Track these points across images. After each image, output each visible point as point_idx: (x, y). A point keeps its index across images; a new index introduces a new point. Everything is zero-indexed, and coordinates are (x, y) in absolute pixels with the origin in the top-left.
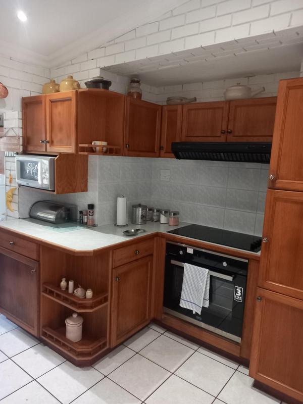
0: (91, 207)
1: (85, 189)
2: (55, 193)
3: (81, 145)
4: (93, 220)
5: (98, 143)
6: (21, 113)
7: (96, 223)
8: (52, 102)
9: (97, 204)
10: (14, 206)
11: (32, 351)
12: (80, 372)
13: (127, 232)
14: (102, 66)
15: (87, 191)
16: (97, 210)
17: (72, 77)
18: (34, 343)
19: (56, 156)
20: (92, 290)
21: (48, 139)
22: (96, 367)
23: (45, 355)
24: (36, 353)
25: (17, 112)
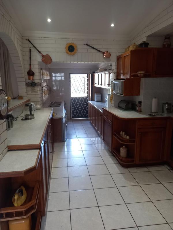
0: (140, 102)
1: (138, 94)
2: (123, 96)
3: (132, 74)
4: (141, 109)
5: (139, 72)
6: (116, 63)
7: (142, 110)
8: (125, 56)
9: (142, 101)
10: (113, 102)
11: (109, 157)
12: (122, 168)
13: (150, 114)
14: (147, 36)
15: (139, 95)
16: (142, 104)
17: (135, 44)
18: (111, 155)
19: (124, 80)
20: (129, 136)
21: (123, 73)
22: (129, 169)
23: (112, 159)
24: (110, 158)
25: (115, 63)
